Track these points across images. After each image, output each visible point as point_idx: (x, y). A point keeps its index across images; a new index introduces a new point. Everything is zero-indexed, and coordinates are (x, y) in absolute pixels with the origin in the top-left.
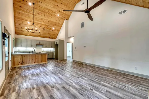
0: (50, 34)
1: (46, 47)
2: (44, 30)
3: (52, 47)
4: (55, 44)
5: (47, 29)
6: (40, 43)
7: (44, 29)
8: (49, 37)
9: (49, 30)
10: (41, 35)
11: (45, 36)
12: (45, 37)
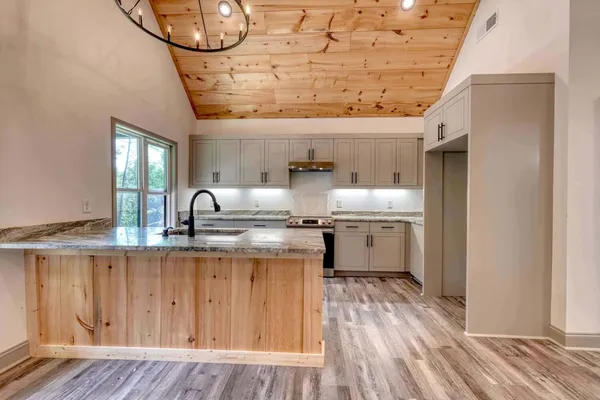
0: (379, 76)
1: (354, 181)
2: (332, 44)
3: (397, 181)
4: (427, 147)
5: (357, 25)
6: (311, 153)
7: (329, 35)
8: (379, 107)
9: (371, 37)
10: (320, 99)
11: (350, 98)
12: (349, 111)
